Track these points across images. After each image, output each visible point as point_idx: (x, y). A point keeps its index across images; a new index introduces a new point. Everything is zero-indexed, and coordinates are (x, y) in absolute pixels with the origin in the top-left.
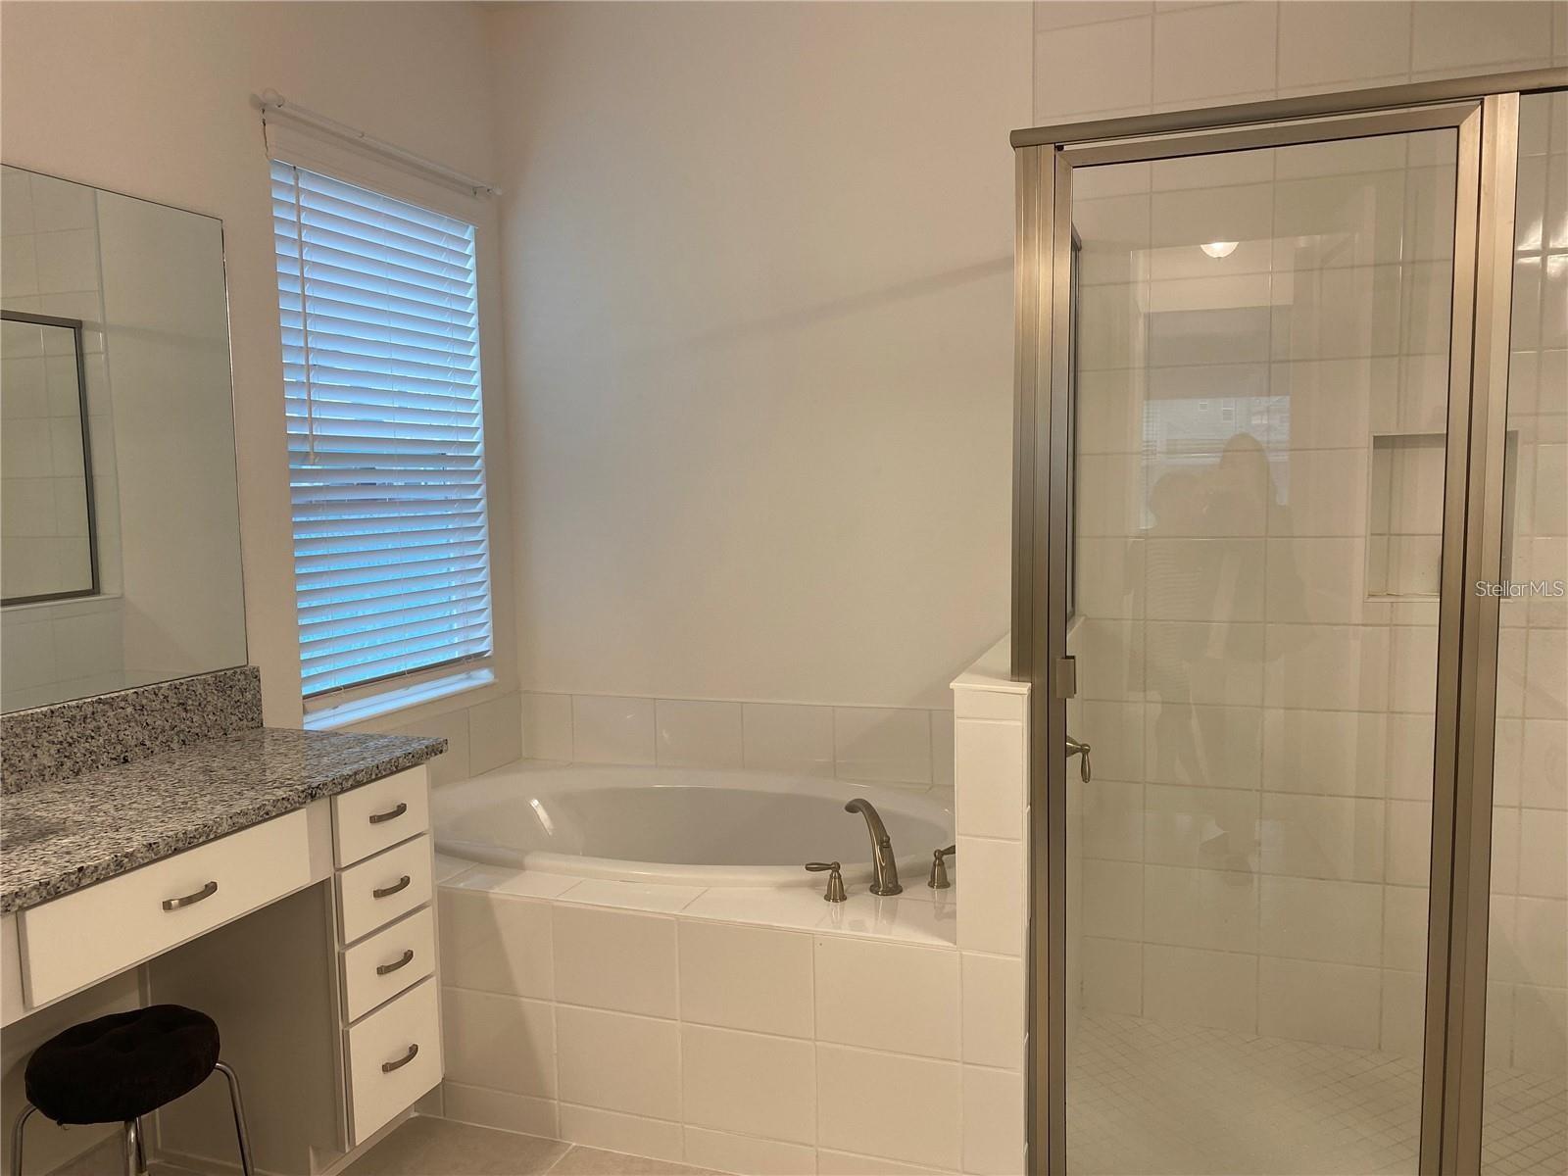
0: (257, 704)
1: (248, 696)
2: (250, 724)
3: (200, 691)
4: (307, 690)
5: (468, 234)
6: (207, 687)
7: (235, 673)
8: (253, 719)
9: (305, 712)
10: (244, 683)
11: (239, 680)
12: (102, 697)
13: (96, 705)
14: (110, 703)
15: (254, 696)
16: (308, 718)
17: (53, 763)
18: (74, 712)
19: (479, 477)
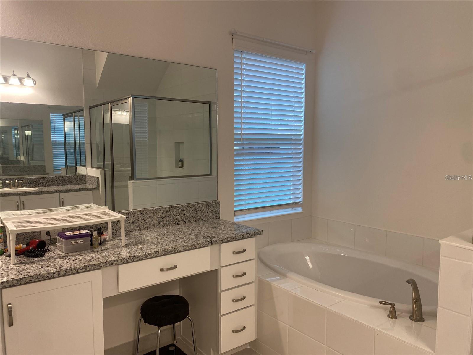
0: (218, 212)
1: (216, 209)
2: (216, 217)
3: (201, 206)
4: (236, 209)
5: (304, 67)
6: (203, 206)
7: (212, 202)
8: (217, 216)
9: (235, 215)
10: (215, 205)
11: (213, 204)
12: (172, 206)
13: (170, 208)
14: (174, 208)
15: (218, 209)
16: (235, 217)
17: (157, 223)
18: (164, 209)
19: (302, 145)
